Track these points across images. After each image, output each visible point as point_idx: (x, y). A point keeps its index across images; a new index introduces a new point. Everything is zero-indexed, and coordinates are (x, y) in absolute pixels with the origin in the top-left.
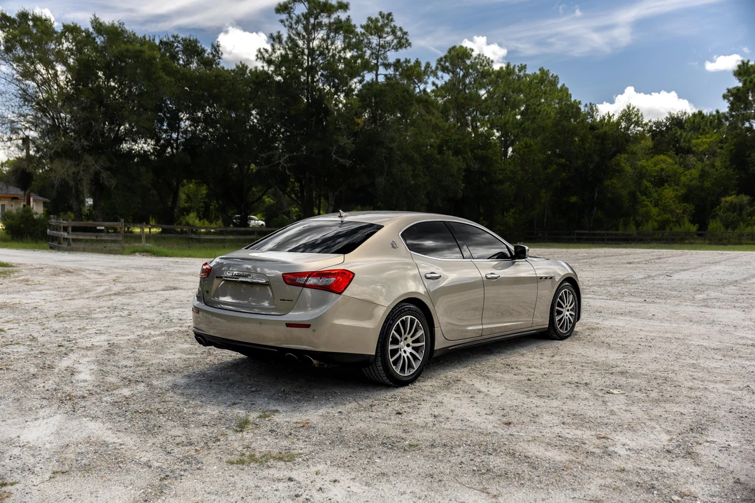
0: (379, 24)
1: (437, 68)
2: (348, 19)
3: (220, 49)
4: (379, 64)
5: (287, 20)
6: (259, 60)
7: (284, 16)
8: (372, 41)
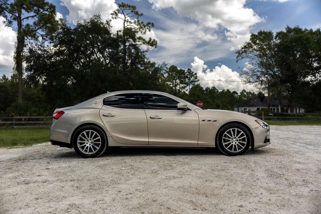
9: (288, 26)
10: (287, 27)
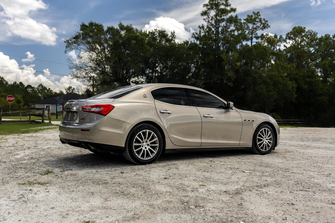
0: (253, 18)
1: (286, 38)
2: (236, 16)
3: (175, 34)
4: (253, 37)
5: (207, 19)
6: (193, 38)
7: (205, 17)
8: (249, 26)
9: (121, 22)
10: (119, 23)
